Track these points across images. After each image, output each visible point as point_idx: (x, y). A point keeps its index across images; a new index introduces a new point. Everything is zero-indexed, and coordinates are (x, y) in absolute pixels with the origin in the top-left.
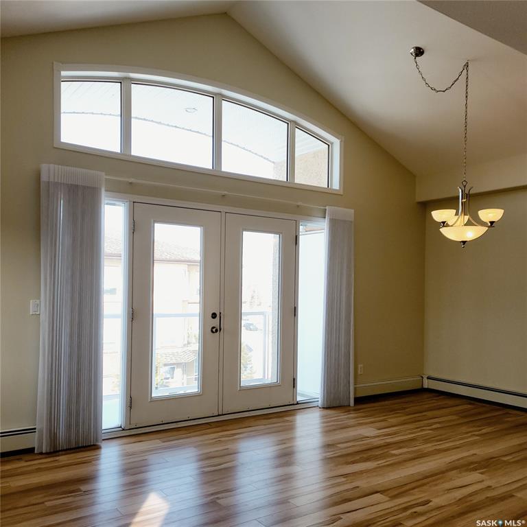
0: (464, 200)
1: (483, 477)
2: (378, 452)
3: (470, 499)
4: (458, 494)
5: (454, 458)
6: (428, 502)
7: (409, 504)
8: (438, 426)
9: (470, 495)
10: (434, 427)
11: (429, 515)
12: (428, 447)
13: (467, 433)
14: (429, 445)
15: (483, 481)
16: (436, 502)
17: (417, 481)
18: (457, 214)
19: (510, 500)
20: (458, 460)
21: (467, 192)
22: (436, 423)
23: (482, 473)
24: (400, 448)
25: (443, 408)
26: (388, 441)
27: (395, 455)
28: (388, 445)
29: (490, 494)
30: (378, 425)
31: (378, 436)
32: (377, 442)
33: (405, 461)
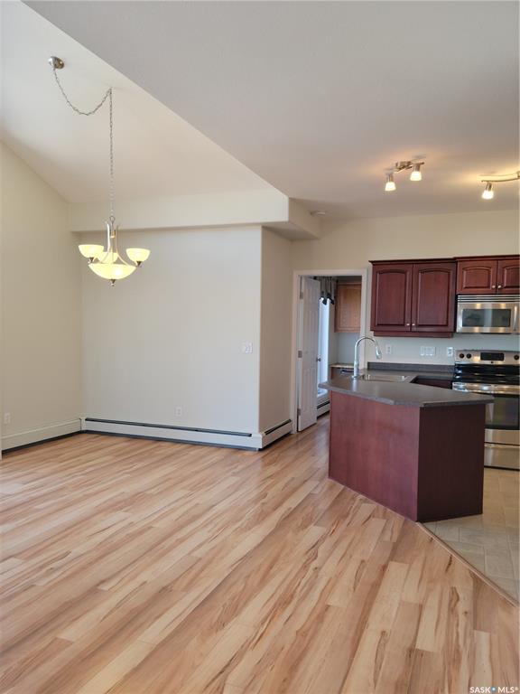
0: (113, 237)
1: (128, 514)
2: (20, 510)
3: (110, 540)
4: (99, 538)
5: (102, 500)
6: (67, 554)
7: (46, 561)
8: (91, 469)
9: (111, 537)
10: (87, 471)
11: (65, 568)
12: (78, 494)
13: (119, 472)
14: (79, 491)
15: (126, 518)
16: (76, 551)
17: (59, 534)
18: (105, 250)
19: (149, 532)
20: (105, 502)
21: (115, 228)
22: (90, 466)
23: (126, 511)
24: (45, 501)
25: (100, 449)
26: (33, 495)
27: (38, 510)
28: (32, 500)
29: (131, 531)
30: (25, 479)
31: (22, 492)
32: (20, 499)
33: (50, 514)
